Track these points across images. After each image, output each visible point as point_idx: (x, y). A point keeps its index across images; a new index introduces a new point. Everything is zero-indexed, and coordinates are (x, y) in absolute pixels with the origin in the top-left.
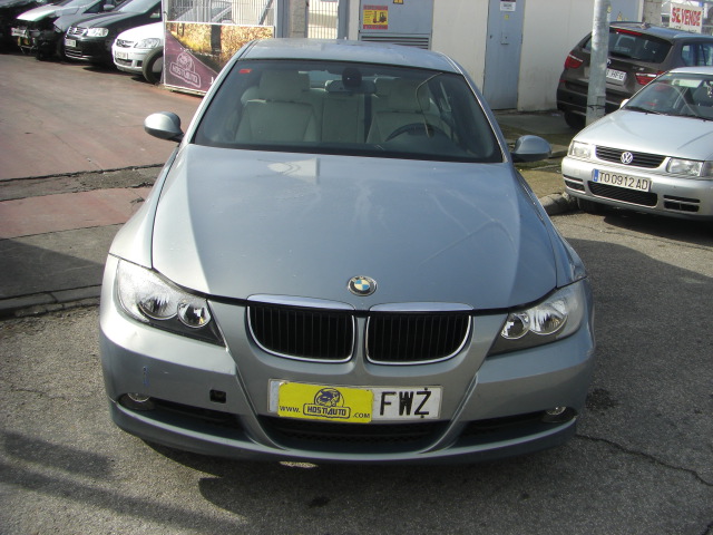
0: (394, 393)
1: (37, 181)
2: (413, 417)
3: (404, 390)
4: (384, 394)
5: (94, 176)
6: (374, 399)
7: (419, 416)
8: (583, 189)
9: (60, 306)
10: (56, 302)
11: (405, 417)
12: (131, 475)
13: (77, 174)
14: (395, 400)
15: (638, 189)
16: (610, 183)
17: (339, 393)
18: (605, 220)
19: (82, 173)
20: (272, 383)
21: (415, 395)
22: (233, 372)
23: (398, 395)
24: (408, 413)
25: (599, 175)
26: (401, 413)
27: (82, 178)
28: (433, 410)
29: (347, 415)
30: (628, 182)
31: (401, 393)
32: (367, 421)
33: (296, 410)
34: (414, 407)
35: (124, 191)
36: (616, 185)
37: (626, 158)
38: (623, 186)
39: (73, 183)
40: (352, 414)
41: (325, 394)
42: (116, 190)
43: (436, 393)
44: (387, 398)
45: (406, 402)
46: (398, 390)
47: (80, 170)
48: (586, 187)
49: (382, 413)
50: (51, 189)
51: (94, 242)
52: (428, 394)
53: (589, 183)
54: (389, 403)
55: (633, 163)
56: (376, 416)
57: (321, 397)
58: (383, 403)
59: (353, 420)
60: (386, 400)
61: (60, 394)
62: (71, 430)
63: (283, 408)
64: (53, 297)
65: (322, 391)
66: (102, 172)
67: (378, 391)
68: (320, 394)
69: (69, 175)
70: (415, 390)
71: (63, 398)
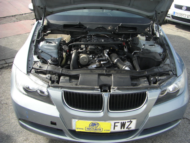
0: (119, 123)
1: (3, 18)
2: (125, 129)
3: (122, 121)
4: (115, 123)
5: (20, 16)
6: (111, 125)
7: (127, 129)
8: (170, 18)
9: (8, 65)
10: (6, 63)
11: (123, 130)
12: (27, 139)
13: (15, 16)
14: (119, 125)
15: (187, 18)
16: (178, 16)
17: (98, 124)
18: (176, 27)
19: (17, 15)
20: (73, 120)
21: (126, 123)
22: (59, 116)
23: (120, 123)
24: (124, 128)
25: (175, 13)
26: (121, 129)
27: (16, 17)
28: (133, 127)
29: (101, 130)
30: (185, 16)
31: (121, 123)
32: (109, 132)
33: (82, 129)
34: (126, 126)
35: (29, 21)
36: (180, 17)
37: (184, 8)
38: (183, 17)
39: (14, 19)
40: (103, 130)
41: (93, 124)
42: (27, 21)
43: (134, 122)
44: (116, 124)
45: (123, 125)
46: (120, 121)
47: (16, 14)
48: (171, 17)
49: (114, 129)
50: (7, 21)
51: (19, 40)
52: (131, 122)
53: (172, 16)
54: (117, 126)
55: (186, 10)
56: (112, 130)
57: (92, 125)
58: (115, 126)
59: (103, 132)
60: (116, 125)
61: (5, 102)
62: (8, 118)
63: (77, 128)
64: (6, 61)
65: (92, 123)
66: (23, 14)
67: (113, 122)
68: (91, 124)
69: (13, 16)
70: (127, 121)
71: (6, 104)
